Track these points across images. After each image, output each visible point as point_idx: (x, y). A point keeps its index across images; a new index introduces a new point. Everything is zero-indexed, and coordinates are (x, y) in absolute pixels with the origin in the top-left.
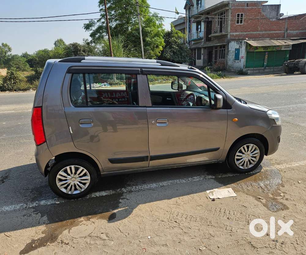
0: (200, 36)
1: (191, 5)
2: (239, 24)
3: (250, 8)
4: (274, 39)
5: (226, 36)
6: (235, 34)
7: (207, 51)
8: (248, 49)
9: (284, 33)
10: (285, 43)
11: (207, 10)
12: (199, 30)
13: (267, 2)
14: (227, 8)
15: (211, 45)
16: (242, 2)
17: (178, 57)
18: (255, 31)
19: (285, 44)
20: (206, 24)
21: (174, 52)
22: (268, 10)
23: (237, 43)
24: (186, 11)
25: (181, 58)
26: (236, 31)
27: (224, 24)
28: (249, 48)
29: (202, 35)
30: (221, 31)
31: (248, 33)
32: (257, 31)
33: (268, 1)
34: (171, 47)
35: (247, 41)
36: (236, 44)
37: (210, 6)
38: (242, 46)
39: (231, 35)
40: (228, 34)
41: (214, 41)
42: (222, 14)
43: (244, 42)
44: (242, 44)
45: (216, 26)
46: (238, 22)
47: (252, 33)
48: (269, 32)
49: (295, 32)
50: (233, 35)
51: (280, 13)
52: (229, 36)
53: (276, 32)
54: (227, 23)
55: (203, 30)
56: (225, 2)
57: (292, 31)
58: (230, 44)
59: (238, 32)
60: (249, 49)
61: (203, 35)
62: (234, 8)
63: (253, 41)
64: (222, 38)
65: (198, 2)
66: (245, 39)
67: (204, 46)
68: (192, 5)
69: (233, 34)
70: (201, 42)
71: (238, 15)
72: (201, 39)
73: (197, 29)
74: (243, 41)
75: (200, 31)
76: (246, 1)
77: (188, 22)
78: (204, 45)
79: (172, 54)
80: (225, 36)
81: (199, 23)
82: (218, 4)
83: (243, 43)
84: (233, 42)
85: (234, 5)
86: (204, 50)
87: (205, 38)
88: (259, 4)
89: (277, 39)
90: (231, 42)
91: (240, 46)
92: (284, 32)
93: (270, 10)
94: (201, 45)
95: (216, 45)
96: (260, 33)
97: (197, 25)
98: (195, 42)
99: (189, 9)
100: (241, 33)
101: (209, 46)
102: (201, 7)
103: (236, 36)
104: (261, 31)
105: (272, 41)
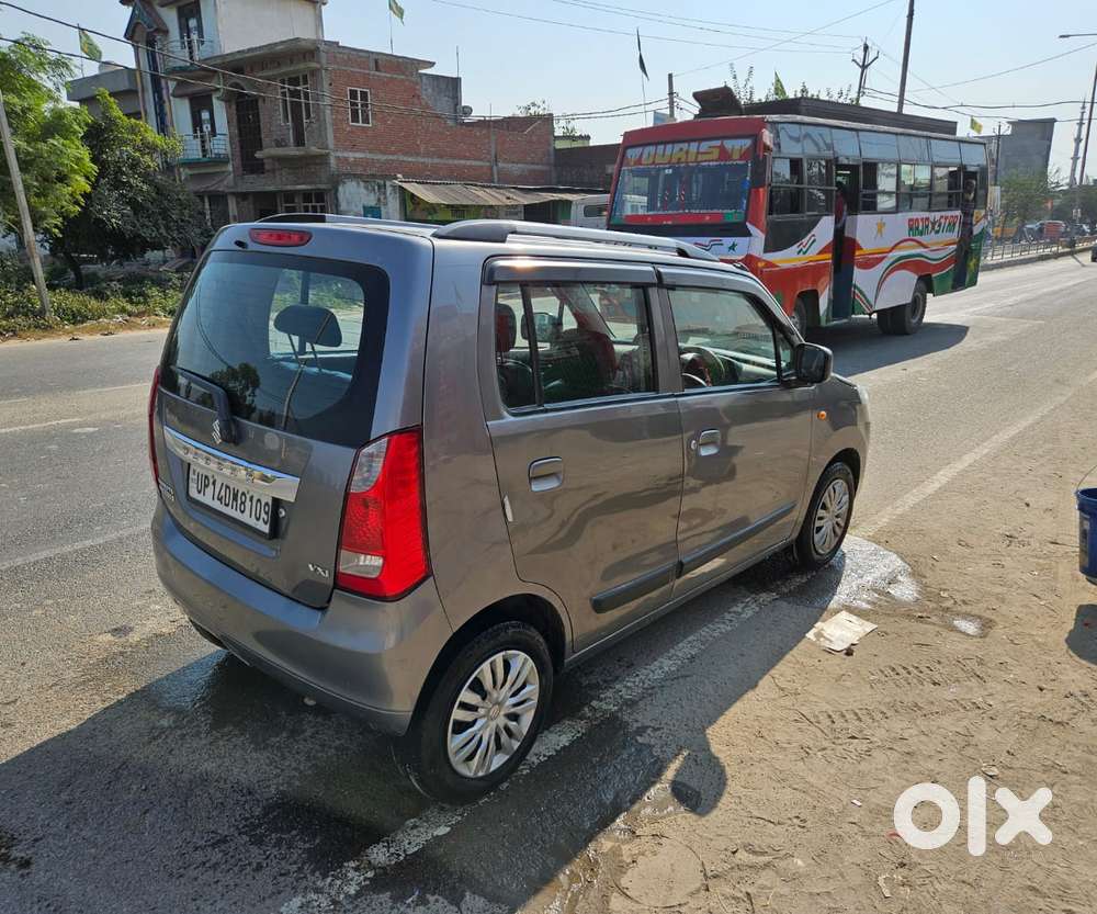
0: (216, 151)
1: (157, 30)
2: (360, 124)
3: (388, 75)
4: (476, 185)
5: (322, 159)
6: (351, 156)
7: (251, 206)
8: (409, 210)
9: (491, 168)
10: (508, 198)
11: (230, 58)
12: (207, 128)
13: (432, 64)
14: (314, 65)
15: (272, 188)
16: (361, 54)
17: (156, 225)
18: (412, 155)
19: (508, 202)
20: (234, 107)
21: (132, 203)
22: (426, 90)
23: (366, 188)
24: (136, 49)
25: (168, 228)
26: (354, 147)
27: (308, 116)
28: (410, 207)
29: (221, 145)
30: (299, 141)
31: (391, 157)
32: (418, 154)
33: (434, 63)
34: (117, 184)
35: (404, 185)
36: (363, 190)
37: (246, 47)
38: (385, 198)
39: (338, 158)
40: (328, 154)
41: (277, 173)
42: (294, 81)
43: (394, 187)
44: (385, 193)
45: (274, 120)
46: (355, 119)
47: (402, 158)
48: (450, 162)
49: (516, 169)
50: (346, 159)
51: (463, 104)
52: (333, 161)
53: (468, 163)
54: (318, 115)
55: (226, 131)
56: (303, 43)
57: (510, 165)
58: (340, 188)
59: (363, 151)
60: (411, 212)
61: (229, 149)
62: (336, 66)
63: (420, 186)
64: (308, 164)
65: (183, 20)
66: (396, 178)
67: (239, 190)
68: (164, 28)
69: (346, 155)
70: (223, 172)
71: (353, 94)
72: (220, 161)
73: (197, 123)
74: (388, 183)
75: (213, 132)
76: (373, 53)
77: (150, 91)
78: (236, 184)
79: (128, 210)
80: (318, 161)
81: (200, 102)
82: (276, 44)
83: (389, 190)
84: (354, 183)
85: (335, 57)
86: (238, 203)
87: (238, 161)
88: (409, 66)
89: (483, 186)
90: (344, 183)
91: (379, 200)
92: (488, 164)
93: (433, 90)
94: (225, 183)
95: (289, 187)
96: (426, 160)
97: (192, 108)
98: (196, 172)
99: (151, 43)
100: (369, 156)
101: (259, 189)
102: (203, 43)
103: (357, 163)
104: (427, 154)
105: (473, 190)
